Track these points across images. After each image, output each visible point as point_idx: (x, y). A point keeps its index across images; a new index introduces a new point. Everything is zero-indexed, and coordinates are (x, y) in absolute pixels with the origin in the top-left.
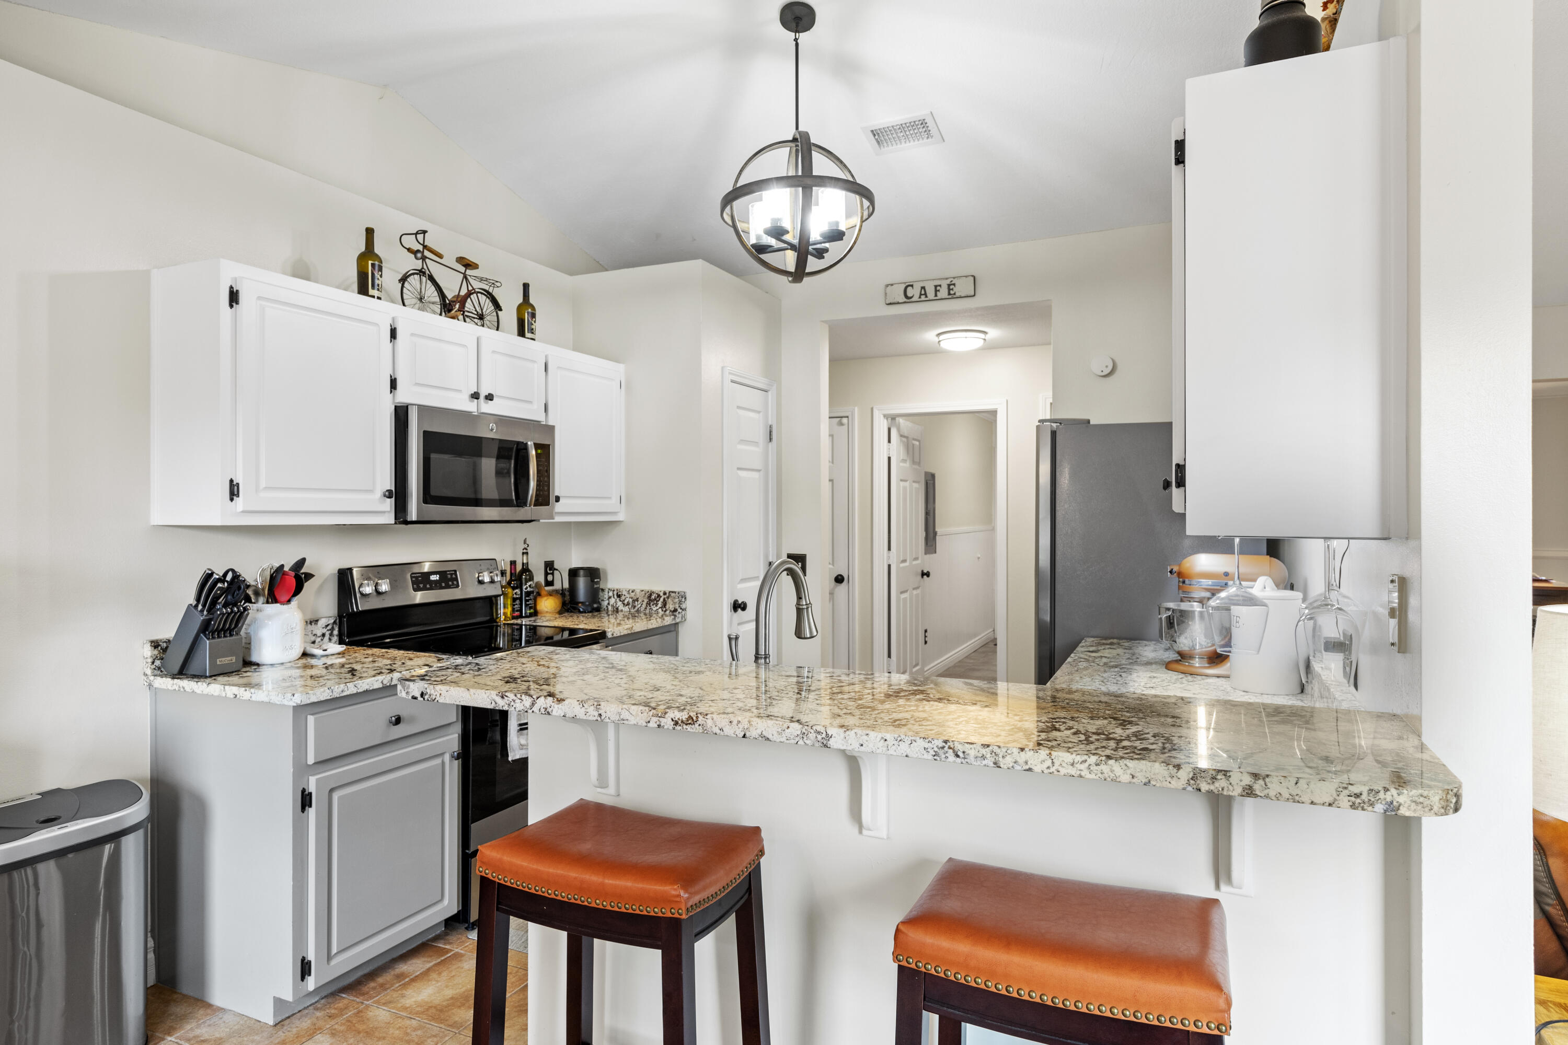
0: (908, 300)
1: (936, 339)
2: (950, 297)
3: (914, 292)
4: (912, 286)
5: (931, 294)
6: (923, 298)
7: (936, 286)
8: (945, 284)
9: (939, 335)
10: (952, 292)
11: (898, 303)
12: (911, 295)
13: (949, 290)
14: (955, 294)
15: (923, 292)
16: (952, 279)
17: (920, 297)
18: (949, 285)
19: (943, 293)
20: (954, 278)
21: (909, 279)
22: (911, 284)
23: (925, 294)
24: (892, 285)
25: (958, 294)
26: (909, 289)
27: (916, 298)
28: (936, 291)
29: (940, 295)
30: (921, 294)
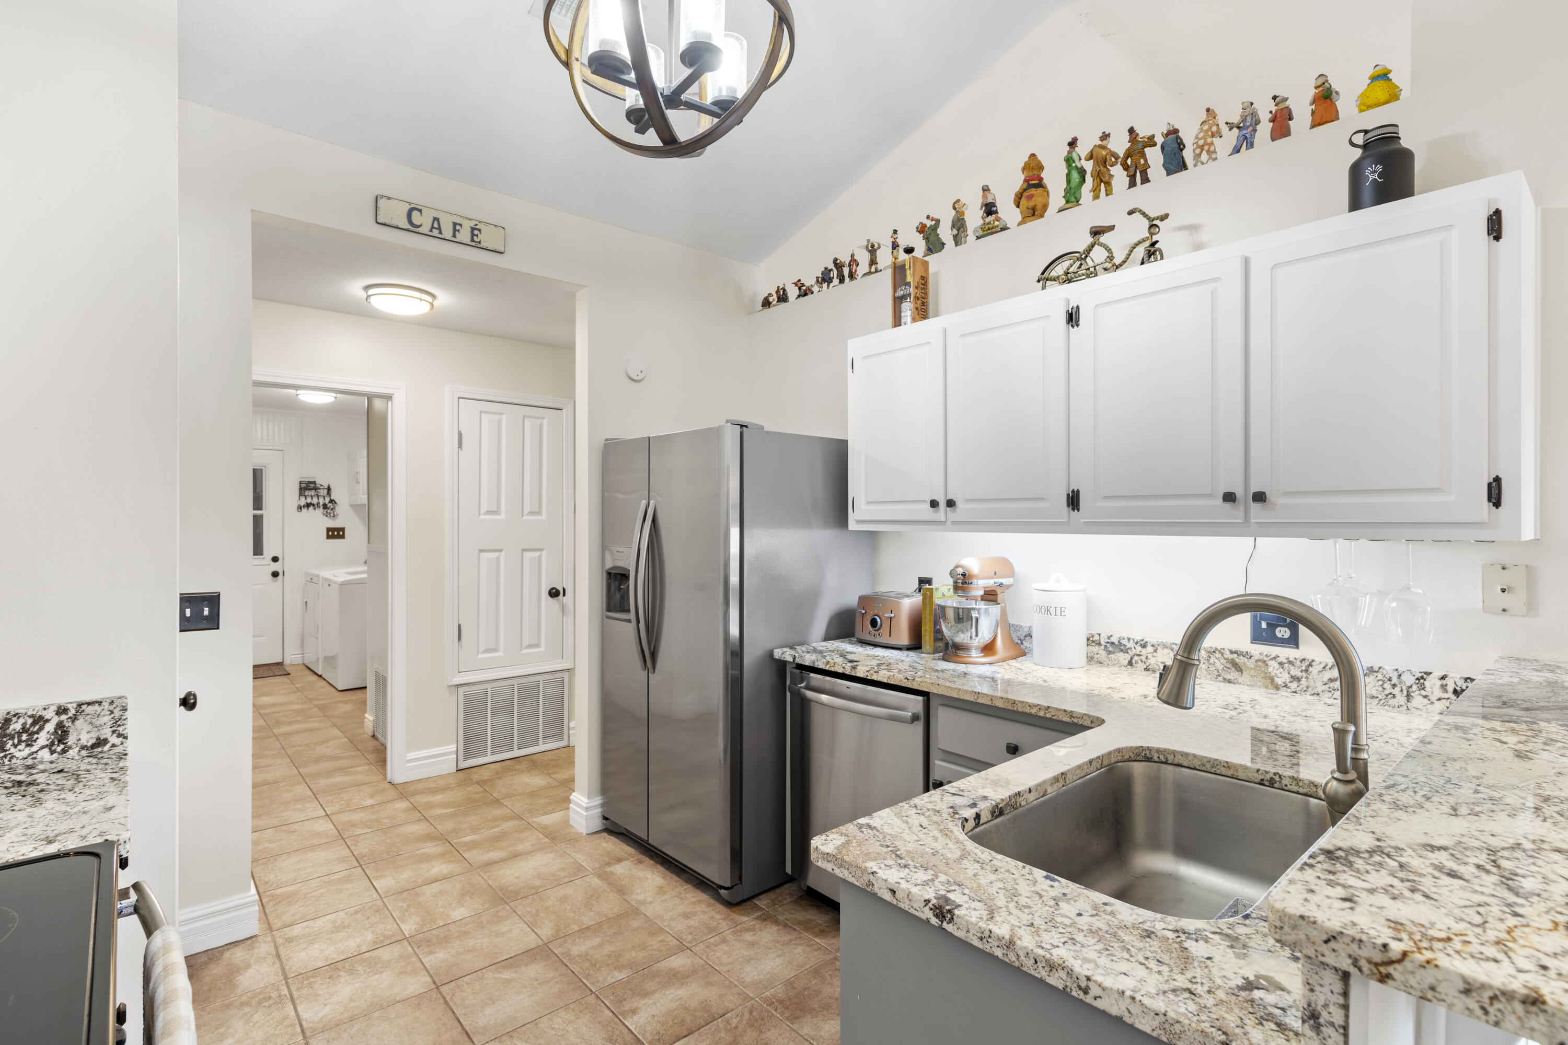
0: (414, 229)
1: (364, 295)
2: (473, 244)
3: (424, 221)
4: (420, 211)
5: (447, 232)
6: (435, 233)
7: (455, 224)
8: (467, 225)
9: (367, 288)
10: (475, 238)
11: (398, 228)
12: (419, 224)
13: (473, 235)
14: (480, 242)
15: (436, 225)
16: (477, 223)
17: (431, 231)
18: (473, 229)
19: (464, 236)
20: (480, 222)
21: (418, 201)
22: (419, 207)
23: (439, 228)
24: (389, 198)
25: (483, 244)
26: (415, 214)
27: (425, 229)
28: (455, 230)
29: (459, 237)
30: (433, 227)
